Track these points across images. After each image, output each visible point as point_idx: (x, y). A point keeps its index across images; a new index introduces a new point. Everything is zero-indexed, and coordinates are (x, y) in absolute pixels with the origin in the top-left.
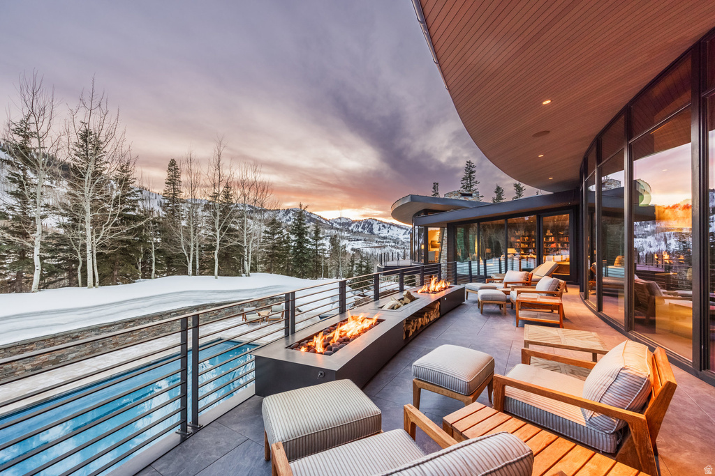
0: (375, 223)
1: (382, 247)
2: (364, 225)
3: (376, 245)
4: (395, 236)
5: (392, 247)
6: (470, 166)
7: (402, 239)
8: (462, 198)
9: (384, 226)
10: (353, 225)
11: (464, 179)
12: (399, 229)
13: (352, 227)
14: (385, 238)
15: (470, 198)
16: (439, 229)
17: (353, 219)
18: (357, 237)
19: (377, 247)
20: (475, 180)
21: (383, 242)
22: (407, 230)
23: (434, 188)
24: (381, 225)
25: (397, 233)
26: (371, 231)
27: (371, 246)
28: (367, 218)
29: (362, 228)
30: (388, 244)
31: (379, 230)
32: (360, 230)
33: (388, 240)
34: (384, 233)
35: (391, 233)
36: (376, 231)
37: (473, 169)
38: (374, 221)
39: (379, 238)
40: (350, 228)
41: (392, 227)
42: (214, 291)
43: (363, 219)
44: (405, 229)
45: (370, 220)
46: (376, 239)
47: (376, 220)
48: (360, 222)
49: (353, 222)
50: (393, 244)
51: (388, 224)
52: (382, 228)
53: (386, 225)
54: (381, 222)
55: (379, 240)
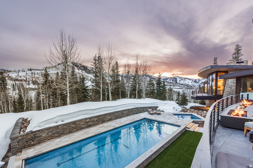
0: (178, 78)
1: (181, 88)
2: (173, 79)
3: (179, 87)
4: (187, 84)
5: (186, 88)
6: (238, 47)
7: (190, 85)
8: (238, 64)
9: (182, 79)
10: (168, 79)
11: (234, 54)
12: (189, 80)
13: (168, 80)
14: (182, 84)
15: (242, 64)
16: (223, 79)
17: (168, 77)
18: (170, 85)
19: (179, 88)
20: (241, 54)
21: (182, 86)
22: (193, 80)
23: (215, 60)
24: (181, 79)
25: (188, 82)
26: (176, 82)
27: (176, 88)
28: (174, 76)
29: (172, 81)
30: (184, 87)
31: (180, 81)
32: (171, 81)
33: (184, 85)
34: (182, 82)
35: (185, 82)
36: (178, 82)
37: (240, 49)
38: (177, 77)
39: (180, 84)
40: (167, 81)
41: (186, 79)
42: (139, 103)
43: (173, 76)
44: (192, 80)
45: (176, 77)
46: (178, 85)
47: (178, 77)
48: (171, 78)
49: (168, 78)
50: (186, 87)
51: (184, 78)
52: (181, 80)
53: (183, 79)
54: (181, 77)
55: (180, 85)
